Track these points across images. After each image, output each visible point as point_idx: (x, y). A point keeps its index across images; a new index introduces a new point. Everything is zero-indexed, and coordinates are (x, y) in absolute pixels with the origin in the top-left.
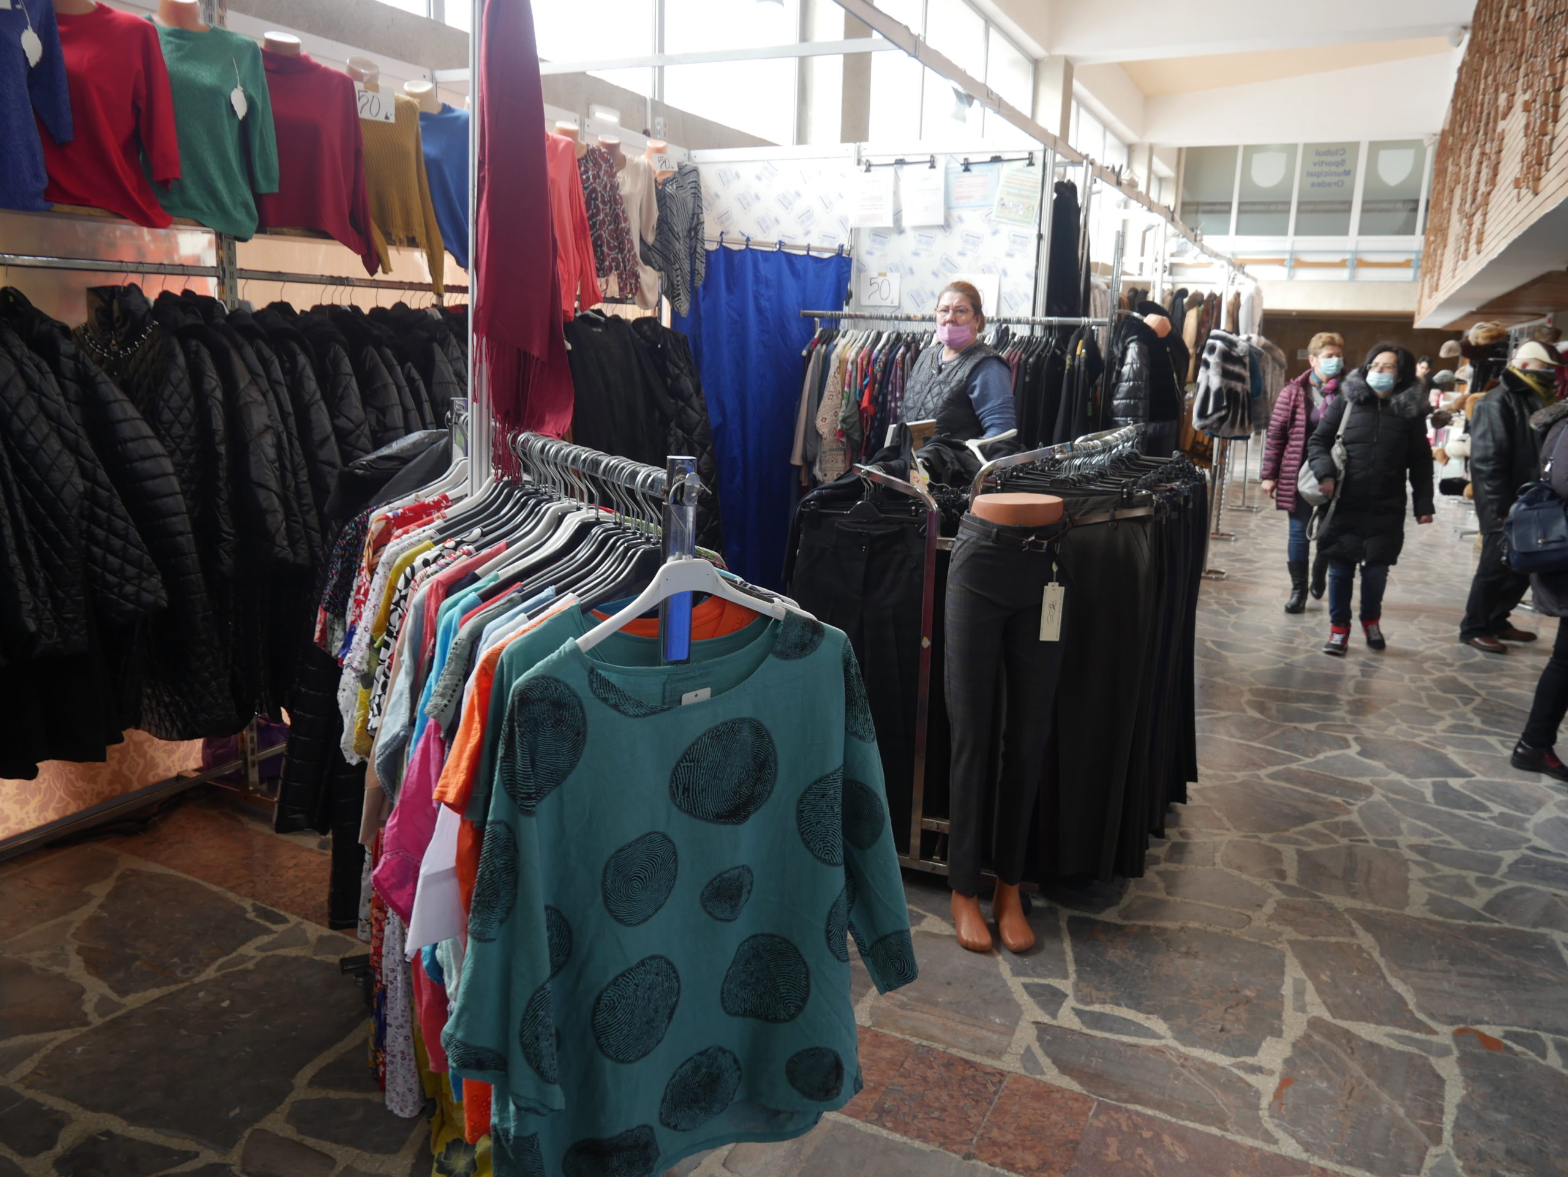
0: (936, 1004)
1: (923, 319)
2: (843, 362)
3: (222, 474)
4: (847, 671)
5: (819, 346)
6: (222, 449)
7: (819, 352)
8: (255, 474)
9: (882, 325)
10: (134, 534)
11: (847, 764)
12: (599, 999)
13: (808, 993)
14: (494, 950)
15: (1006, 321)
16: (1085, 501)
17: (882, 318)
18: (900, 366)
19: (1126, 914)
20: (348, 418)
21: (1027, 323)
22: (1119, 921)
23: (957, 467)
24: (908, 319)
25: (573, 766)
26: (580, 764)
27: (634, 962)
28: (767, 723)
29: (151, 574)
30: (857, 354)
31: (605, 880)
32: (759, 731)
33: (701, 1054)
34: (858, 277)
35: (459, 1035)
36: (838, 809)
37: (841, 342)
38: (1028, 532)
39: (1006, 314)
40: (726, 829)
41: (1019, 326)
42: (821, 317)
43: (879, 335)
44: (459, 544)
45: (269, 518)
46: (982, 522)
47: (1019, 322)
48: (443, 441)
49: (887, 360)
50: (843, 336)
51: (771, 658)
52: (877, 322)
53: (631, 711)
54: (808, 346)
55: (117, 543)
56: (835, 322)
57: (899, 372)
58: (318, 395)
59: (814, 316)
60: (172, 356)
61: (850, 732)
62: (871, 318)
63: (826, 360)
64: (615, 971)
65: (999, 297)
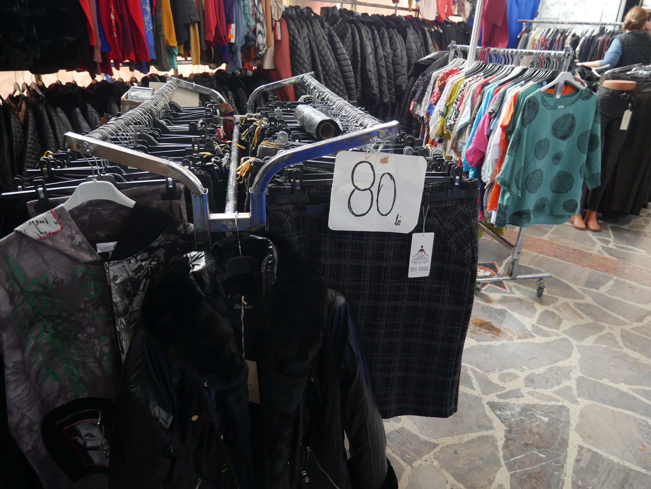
0: (568, 238)
1: (569, 23)
2: (534, 40)
3: (359, 67)
4: (597, 105)
5: (525, 34)
6: (359, 59)
7: (524, 36)
8: (368, 68)
9: (551, 26)
10: (342, 82)
11: (592, 130)
12: (528, 176)
13: (572, 186)
14: (512, 158)
15: (605, 24)
16: (643, 84)
17: (551, 23)
18: (557, 42)
19: (631, 227)
20: (386, 52)
21: (614, 25)
22: (629, 229)
23: (589, 75)
24: (563, 23)
25: (534, 119)
26: (535, 119)
27: (537, 169)
28: (575, 116)
29: (346, 95)
30: (540, 37)
31: (535, 147)
32: (573, 118)
33: (543, 198)
34: (542, 6)
35: (502, 177)
36: (588, 140)
37: (533, 33)
38: (623, 92)
39: (604, 21)
40: (561, 141)
41: (610, 26)
42: (526, 22)
43: (549, 30)
44: (478, 76)
45: (371, 81)
46: (607, 89)
47: (610, 24)
48: (447, 54)
49: (552, 40)
50: (534, 30)
51: (580, 99)
52: (549, 24)
53: (548, 108)
54: (520, 34)
55: (338, 85)
56: (531, 24)
57: (557, 45)
58: (380, 44)
59: (522, 22)
60: (347, 29)
61: (595, 121)
62: (547, 22)
63: (527, 39)
64: (533, 170)
65: (602, 14)
